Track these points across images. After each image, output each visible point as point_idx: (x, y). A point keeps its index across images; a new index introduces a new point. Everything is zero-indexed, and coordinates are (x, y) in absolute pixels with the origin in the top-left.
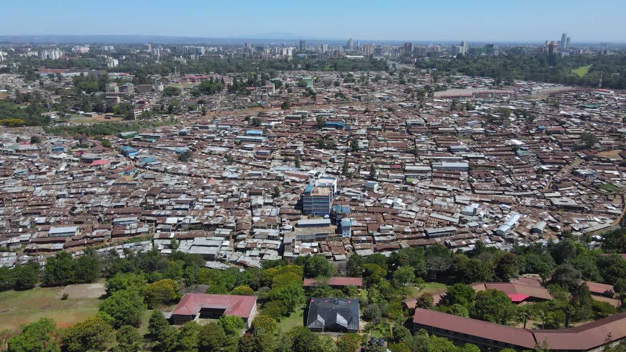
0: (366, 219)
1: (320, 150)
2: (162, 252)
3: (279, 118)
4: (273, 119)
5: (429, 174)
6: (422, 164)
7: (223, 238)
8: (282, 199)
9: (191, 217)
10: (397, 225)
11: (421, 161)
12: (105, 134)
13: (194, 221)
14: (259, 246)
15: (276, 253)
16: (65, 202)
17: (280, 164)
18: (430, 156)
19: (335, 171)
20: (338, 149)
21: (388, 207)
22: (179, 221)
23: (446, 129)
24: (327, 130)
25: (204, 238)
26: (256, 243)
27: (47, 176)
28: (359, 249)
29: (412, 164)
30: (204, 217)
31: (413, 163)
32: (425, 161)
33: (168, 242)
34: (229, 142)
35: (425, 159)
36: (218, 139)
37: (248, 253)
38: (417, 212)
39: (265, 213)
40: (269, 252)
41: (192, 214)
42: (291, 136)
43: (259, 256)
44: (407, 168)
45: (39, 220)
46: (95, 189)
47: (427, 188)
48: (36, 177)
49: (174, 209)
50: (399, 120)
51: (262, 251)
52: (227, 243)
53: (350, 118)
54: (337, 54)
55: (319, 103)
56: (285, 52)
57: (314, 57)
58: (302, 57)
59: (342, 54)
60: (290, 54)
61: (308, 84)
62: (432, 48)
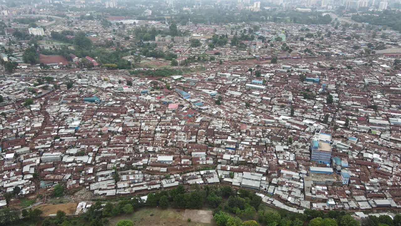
0: (357, 170)
1: (305, 100)
2: (224, 180)
3: (272, 71)
4: (267, 71)
5: (388, 128)
6: (381, 118)
7: (261, 175)
8: (294, 146)
9: (239, 156)
10: (381, 178)
11: (380, 116)
12: (163, 76)
13: (241, 159)
14: (287, 184)
15: (299, 192)
16: (161, 136)
17: (279, 109)
18: (386, 111)
19: (318, 119)
20: (317, 100)
21: (370, 160)
22: (231, 158)
23: (397, 89)
24: (306, 83)
25: (250, 173)
26: (284, 182)
27: (146, 115)
28: (356, 195)
29: (373, 118)
30: (247, 157)
31: (375, 116)
32: (383, 116)
33: (227, 173)
34: (241, 88)
35: (383, 114)
36: (234, 85)
37: (279, 188)
38: (393, 168)
39: (286, 158)
40: (294, 190)
41: (238, 153)
42: (282, 87)
43: (288, 192)
44: (371, 121)
45: (149, 149)
46: (175, 127)
47: (389, 139)
48: (139, 115)
49: (226, 148)
50: (358, 78)
51: (290, 189)
52: (264, 178)
53: (321, 74)
54: (291, 6)
55: (294, 57)
56: (255, 5)
57: (275, 9)
58: (267, 9)
59: (294, 6)
60: (259, 6)
61: (283, 39)
62: (361, 3)
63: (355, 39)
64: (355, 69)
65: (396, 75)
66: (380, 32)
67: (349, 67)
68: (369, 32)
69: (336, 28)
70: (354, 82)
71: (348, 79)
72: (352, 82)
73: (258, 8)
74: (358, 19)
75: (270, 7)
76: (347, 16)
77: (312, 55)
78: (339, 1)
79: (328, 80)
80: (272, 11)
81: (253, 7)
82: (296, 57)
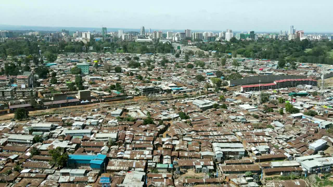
50: (199, 143)
53: (117, 139)
54: (131, 37)
55: (83, 102)
56: (84, 36)
57: (109, 40)
58: (98, 40)
59: (134, 38)
60: (89, 37)
61: (83, 71)
62: (207, 34)
63: (199, 67)
64: (196, 118)
65: (272, 124)
66: (231, 59)
67: (184, 116)
68: (218, 60)
69: (178, 56)
70: (191, 154)
71: (177, 148)
72: (186, 154)
73: (86, 40)
74: (204, 47)
75: (102, 38)
76: (192, 45)
77: (122, 94)
78: (185, 33)
79: (129, 156)
80: (105, 42)
81: (81, 39)
82: (87, 101)
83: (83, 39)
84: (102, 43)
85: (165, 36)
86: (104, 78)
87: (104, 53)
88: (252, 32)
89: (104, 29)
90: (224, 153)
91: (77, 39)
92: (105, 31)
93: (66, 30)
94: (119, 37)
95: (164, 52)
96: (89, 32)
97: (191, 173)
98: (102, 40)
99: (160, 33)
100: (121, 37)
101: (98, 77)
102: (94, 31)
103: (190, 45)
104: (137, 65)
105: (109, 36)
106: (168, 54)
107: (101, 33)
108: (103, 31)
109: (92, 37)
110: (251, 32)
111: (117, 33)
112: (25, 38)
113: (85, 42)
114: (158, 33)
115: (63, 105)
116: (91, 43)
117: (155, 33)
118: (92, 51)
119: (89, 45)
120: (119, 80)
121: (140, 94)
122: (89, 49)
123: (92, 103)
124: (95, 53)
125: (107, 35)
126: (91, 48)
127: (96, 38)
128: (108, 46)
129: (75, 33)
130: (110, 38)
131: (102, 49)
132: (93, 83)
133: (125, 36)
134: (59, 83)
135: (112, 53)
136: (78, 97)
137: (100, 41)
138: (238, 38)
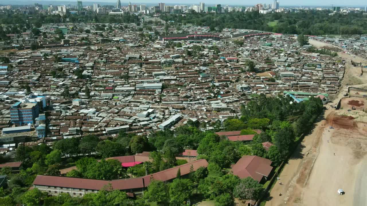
0: (62, 124)
5: (133, 92)
6: (129, 85)
10: (85, 127)
21: (83, 115)
23: (154, 60)
24: (62, 64)
29: (121, 86)
32: (132, 84)
38: (104, 118)
44: (117, 89)
47: (128, 102)
53: (83, 55)
54: (105, 11)
55: (65, 45)
56: (60, 9)
57: (83, 13)
58: (74, 13)
59: (108, 11)
60: (64, 11)
61: (63, 32)
62: (177, 7)
70: (115, 58)
71: (110, 57)
72: (113, 58)
73: (63, 13)
74: (165, 18)
75: (77, 11)
76: (157, 17)
77: (88, 42)
78: (159, 7)
79: (88, 59)
80: (80, 15)
81: (57, 12)
82: (67, 45)
83: (59, 12)
84: (78, 16)
85: (139, 9)
86: (78, 36)
87: (79, 23)
88: (219, 6)
89: (80, 3)
90: (129, 58)
91: (54, 12)
92: (81, 5)
93: (39, 4)
94: (94, 10)
95: (129, 22)
96: (64, 6)
97: (114, 64)
98: (77, 13)
99: (135, 6)
100: (96, 10)
101: (74, 35)
102: (69, 5)
103: (155, 17)
104: (103, 29)
105: (85, 9)
106: (132, 24)
107: (76, 7)
108: (79, 5)
109: (67, 11)
110: (217, 5)
111: (92, 7)
112: (3, 11)
113: (61, 15)
114: (133, 6)
115: (54, 47)
116: (67, 16)
117: (130, 7)
118: (68, 22)
119: (65, 17)
120: (88, 37)
121: (99, 43)
122: (66, 20)
123: (71, 46)
124: (71, 23)
125: (82, 9)
126: (68, 20)
127: (72, 11)
128: (83, 18)
129: (49, 7)
130: (84, 11)
131: (77, 20)
132: (70, 37)
133: (100, 10)
134: (49, 38)
135: (85, 23)
136: (62, 43)
137: (75, 14)
138: (206, 10)
